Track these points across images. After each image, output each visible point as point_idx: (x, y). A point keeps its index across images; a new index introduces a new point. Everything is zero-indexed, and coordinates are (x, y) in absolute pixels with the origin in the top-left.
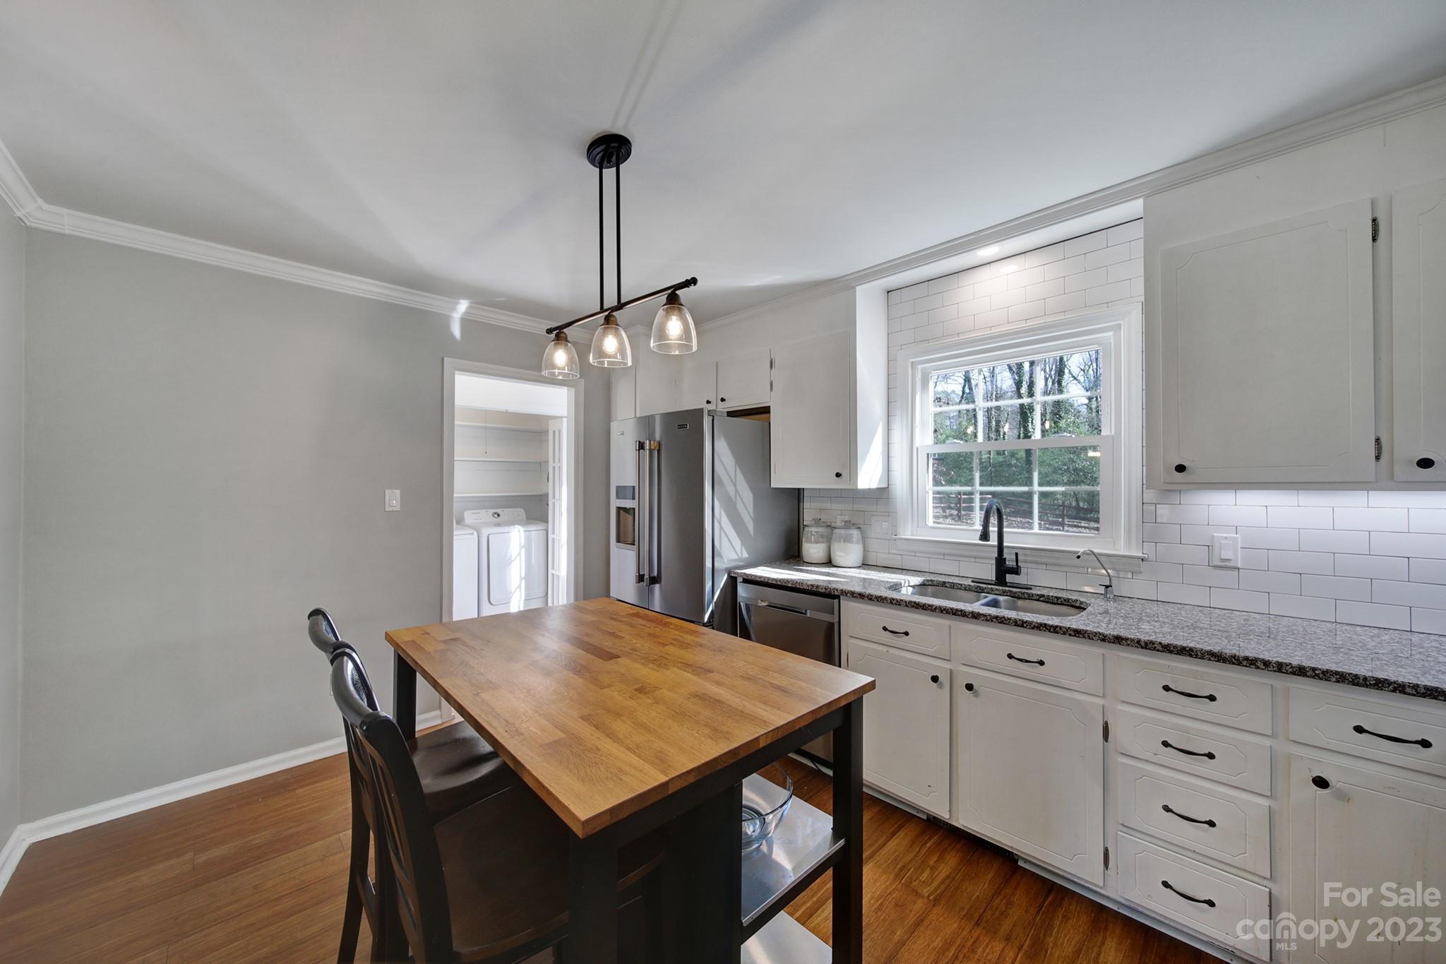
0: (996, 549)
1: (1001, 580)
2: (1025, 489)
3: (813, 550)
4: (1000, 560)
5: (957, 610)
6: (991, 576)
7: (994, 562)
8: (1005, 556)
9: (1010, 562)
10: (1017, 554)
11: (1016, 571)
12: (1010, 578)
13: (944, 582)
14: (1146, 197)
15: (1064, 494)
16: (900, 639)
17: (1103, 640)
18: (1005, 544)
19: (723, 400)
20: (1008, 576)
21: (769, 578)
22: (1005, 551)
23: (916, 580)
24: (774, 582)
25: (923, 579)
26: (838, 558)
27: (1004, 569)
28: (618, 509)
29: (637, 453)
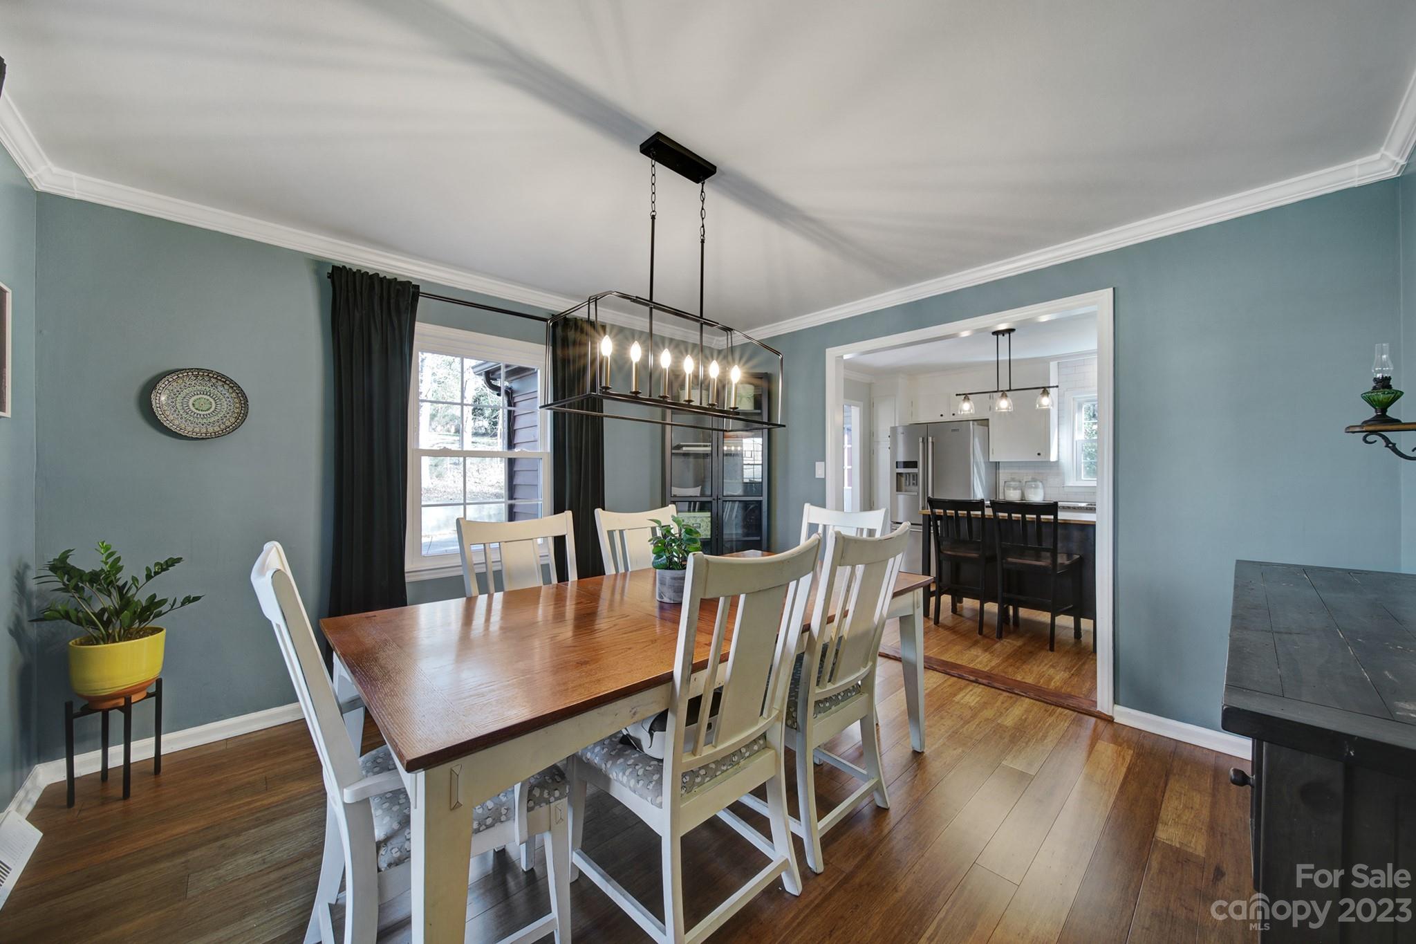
3: (1014, 494)
28: (897, 474)
29: (921, 444)
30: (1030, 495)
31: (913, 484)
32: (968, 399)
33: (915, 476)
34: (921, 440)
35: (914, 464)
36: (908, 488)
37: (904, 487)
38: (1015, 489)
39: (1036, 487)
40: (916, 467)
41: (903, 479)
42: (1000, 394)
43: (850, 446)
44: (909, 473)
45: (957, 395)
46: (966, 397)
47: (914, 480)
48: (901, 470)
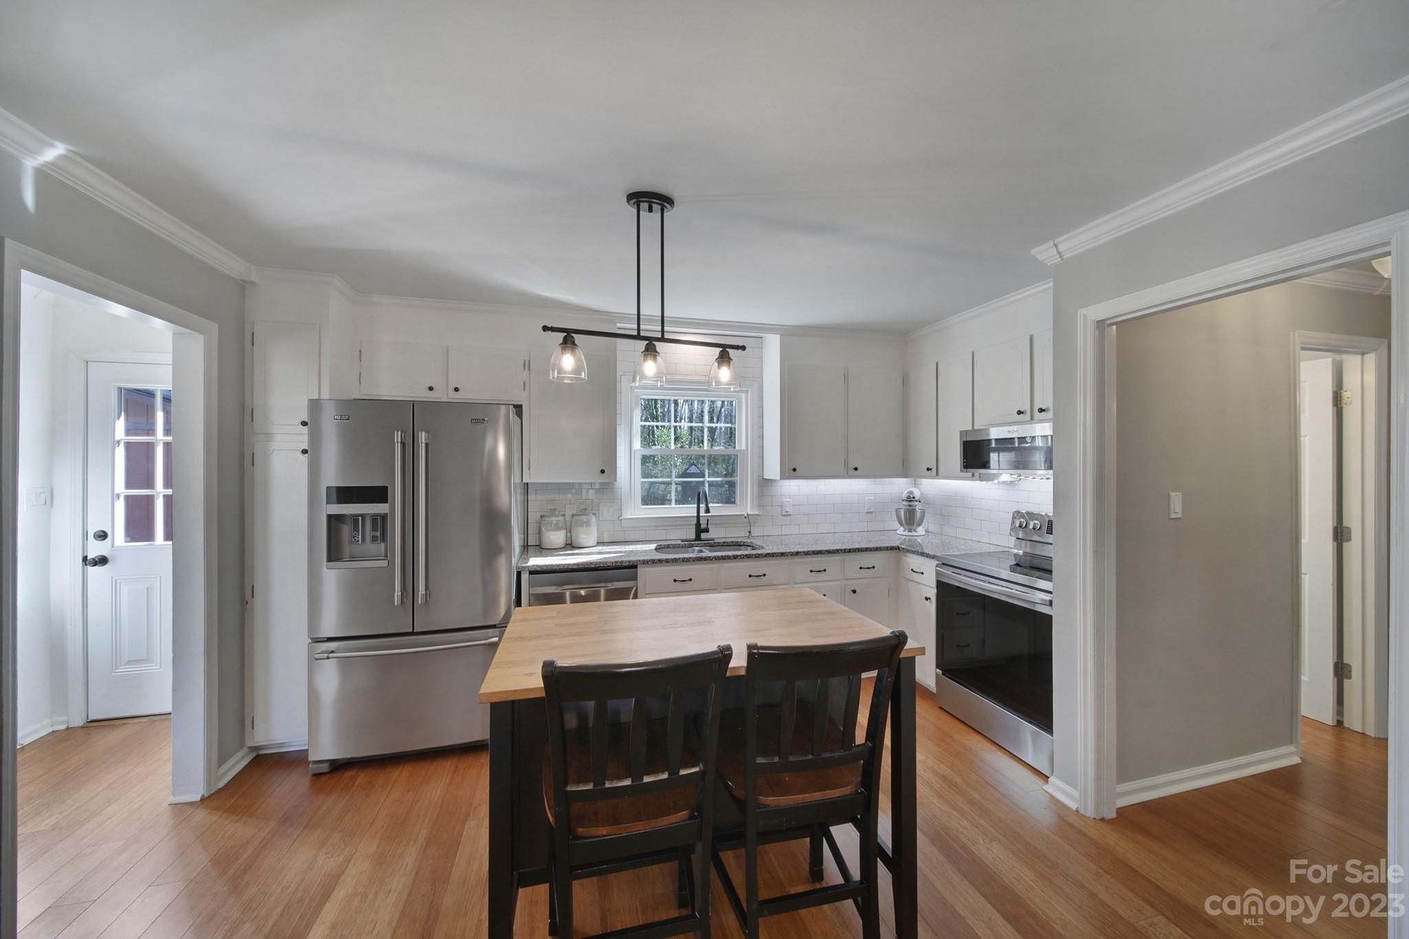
0: (695, 519)
1: (698, 538)
2: (702, 479)
3: (556, 537)
4: (698, 524)
5: (725, 556)
6: (693, 536)
7: (694, 527)
8: (701, 522)
9: (703, 526)
10: (708, 520)
11: (707, 530)
12: (703, 536)
13: (669, 545)
14: (781, 335)
15: (722, 481)
16: (687, 584)
17: (792, 555)
19: (456, 390)
20: (702, 534)
21: (569, 565)
22: (701, 518)
23: (653, 546)
24: (576, 567)
25: (655, 545)
26: (581, 540)
27: (700, 530)
28: (330, 517)
29: (398, 448)
30: (582, 536)
31: (374, 539)
32: (574, 343)
33: (381, 522)
34: (398, 436)
35: (379, 494)
36: (359, 549)
37: (347, 549)
38: (558, 528)
39: (588, 524)
40: (386, 502)
41: (346, 529)
42: (642, 345)
43: (169, 492)
44: (363, 516)
45: (545, 328)
46: (569, 339)
47: (374, 528)
48: (336, 509)
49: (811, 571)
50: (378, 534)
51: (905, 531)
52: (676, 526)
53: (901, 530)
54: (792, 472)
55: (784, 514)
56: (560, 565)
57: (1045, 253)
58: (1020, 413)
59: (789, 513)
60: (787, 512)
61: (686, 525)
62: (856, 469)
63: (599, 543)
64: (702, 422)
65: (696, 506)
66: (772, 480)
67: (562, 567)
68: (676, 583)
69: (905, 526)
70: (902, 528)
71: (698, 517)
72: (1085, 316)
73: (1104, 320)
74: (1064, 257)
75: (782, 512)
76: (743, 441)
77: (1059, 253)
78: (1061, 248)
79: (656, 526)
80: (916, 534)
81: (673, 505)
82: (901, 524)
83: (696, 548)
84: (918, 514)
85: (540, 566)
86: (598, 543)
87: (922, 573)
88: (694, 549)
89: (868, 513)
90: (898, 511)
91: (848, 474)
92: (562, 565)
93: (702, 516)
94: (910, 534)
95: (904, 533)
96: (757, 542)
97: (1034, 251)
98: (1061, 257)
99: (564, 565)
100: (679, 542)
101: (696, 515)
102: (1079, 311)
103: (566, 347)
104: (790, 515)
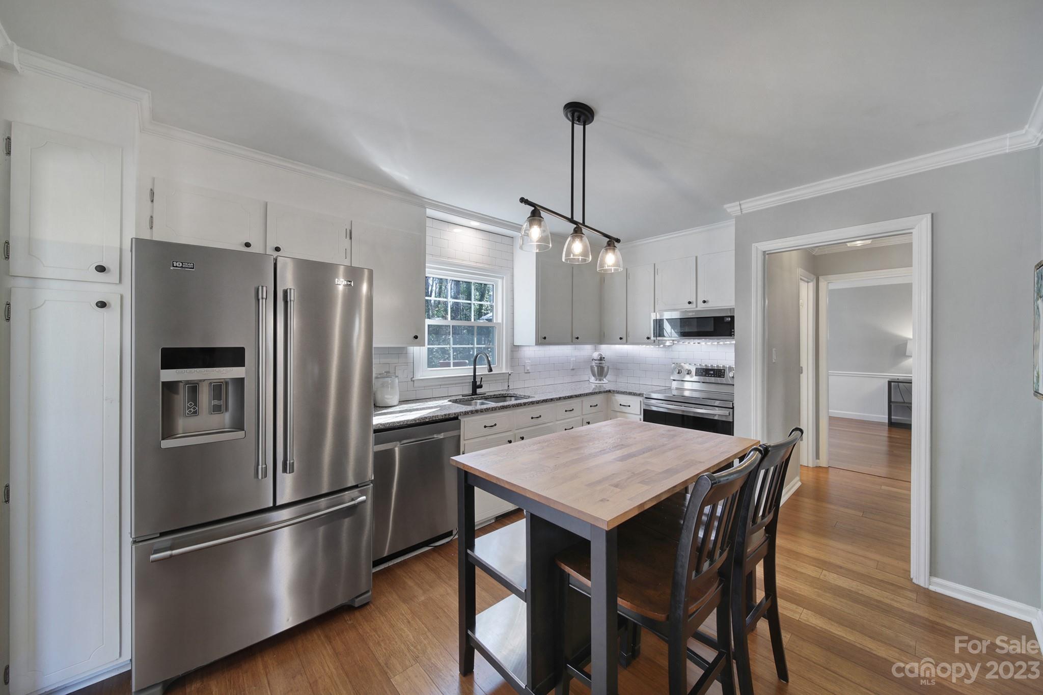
0: (472, 377)
1: (474, 392)
2: (471, 346)
4: (474, 382)
5: (519, 404)
6: (469, 391)
7: (471, 384)
8: (476, 380)
9: (478, 383)
10: (482, 378)
11: (481, 387)
12: (479, 391)
16: (492, 429)
17: (557, 400)
18: (477, 374)
19: (277, 249)
20: (478, 390)
23: (449, 402)
27: (475, 386)
28: (164, 385)
31: (216, 408)
32: (540, 216)
36: (194, 422)
37: (179, 423)
41: (181, 399)
46: (537, 212)
48: (168, 376)
49: (566, 411)
50: (222, 402)
51: (596, 380)
52: (456, 384)
53: (593, 379)
54: (544, 340)
55: (526, 371)
56: (400, 422)
57: (732, 208)
58: (690, 303)
59: (529, 371)
60: (528, 370)
61: (462, 383)
62: (578, 338)
63: (402, 402)
64: (470, 300)
65: (473, 367)
66: (518, 346)
67: (402, 424)
68: (486, 428)
69: (597, 377)
70: (593, 378)
71: (475, 376)
72: (756, 247)
73: (765, 251)
74: (743, 212)
75: (524, 371)
76: (498, 316)
77: (741, 209)
78: (743, 207)
79: (440, 385)
80: (604, 382)
81: (452, 367)
82: (594, 375)
83: (478, 401)
84: (606, 369)
85: (384, 425)
86: (399, 402)
87: (629, 406)
88: (476, 402)
89: (572, 369)
90: (592, 367)
91: (572, 341)
92: (402, 421)
93: (478, 375)
94: (600, 382)
95: (596, 382)
96: (519, 393)
97: (726, 206)
98: (741, 212)
99: (403, 422)
100: (461, 397)
101: (473, 374)
102: (753, 244)
103: (535, 219)
104: (529, 373)
